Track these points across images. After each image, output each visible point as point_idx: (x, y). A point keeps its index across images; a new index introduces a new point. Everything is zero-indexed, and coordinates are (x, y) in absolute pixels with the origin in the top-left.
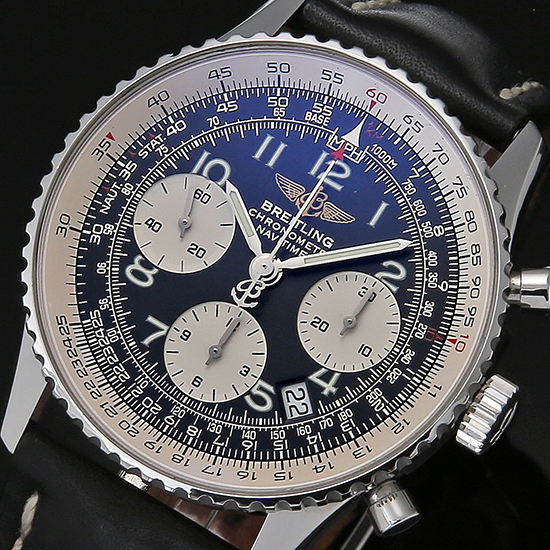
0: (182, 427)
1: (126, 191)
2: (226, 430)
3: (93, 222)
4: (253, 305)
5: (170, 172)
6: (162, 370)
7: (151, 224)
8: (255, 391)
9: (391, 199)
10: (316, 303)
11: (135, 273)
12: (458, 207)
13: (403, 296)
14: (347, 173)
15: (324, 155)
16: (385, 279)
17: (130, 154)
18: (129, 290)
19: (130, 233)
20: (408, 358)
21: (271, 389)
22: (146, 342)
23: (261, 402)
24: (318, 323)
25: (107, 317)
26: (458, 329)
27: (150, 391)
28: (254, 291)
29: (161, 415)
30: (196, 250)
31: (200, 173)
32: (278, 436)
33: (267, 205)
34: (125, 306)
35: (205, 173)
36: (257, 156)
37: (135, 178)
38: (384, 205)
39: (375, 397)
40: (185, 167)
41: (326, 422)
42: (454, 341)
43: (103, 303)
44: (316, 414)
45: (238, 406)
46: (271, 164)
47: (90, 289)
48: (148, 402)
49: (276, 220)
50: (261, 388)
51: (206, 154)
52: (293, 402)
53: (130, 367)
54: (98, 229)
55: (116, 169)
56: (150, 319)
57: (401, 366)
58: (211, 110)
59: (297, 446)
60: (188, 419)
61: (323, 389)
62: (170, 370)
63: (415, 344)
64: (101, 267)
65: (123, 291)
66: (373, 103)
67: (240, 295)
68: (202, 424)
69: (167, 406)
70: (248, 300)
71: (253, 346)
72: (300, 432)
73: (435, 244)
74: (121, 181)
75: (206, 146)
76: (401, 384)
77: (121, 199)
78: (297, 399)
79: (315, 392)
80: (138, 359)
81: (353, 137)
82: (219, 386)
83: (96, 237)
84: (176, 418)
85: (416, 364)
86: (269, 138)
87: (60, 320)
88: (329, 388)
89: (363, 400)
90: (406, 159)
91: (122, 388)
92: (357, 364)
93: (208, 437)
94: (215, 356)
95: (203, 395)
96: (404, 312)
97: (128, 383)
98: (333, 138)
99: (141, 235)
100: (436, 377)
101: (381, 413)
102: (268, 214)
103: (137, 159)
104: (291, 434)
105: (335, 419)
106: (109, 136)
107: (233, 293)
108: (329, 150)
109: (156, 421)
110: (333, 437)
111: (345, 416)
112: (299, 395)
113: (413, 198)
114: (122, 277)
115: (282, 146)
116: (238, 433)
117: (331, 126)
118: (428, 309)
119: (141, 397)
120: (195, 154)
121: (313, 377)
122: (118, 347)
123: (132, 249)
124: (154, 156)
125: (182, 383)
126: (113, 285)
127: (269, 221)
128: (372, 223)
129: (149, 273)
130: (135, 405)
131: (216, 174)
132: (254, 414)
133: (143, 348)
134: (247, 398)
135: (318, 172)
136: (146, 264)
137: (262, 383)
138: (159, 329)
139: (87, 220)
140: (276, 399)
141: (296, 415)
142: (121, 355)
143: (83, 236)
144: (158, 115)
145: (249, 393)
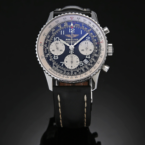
0: (74, 73)
1: (47, 48)
2: (79, 70)
3: (45, 55)
4: (73, 52)
5: (51, 43)
6: (66, 68)
7: (53, 51)
8: (80, 63)
9: (82, 29)
10: (80, 48)
11: (55, 58)
12: (91, 25)
13: (91, 41)
14: (74, 30)
15: (70, 29)
16: (88, 40)
17: (45, 43)
18: (56, 60)
19: (51, 53)
20: (97, 48)
21: (82, 62)
22: (62, 65)
23: (82, 64)
24: (83, 50)
25: (55, 65)
26: (101, 40)
27: (67, 71)
28: (72, 51)
29: (70, 74)
30: (61, 50)
32: (87, 67)
33: (66, 39)
34: (57, 63)
35: (56, 40)
36: (61, 34)
37: (47, 46)
38: (81, 31)
39: (96, 55)
40: (53, 41)
41: (92, 62)
42: (101, 42)
43: (53, 64)
44: (89, 62)
45: (79, 66)
46: (64, 34)
47: (50, 63)
49: (69, 41)
50: (81, 63)
51: (54, 38)
53: (62, 70)
54: (47, 55)
55: (44, 47)
56: (61, 62)
57: (96, 49)
58: (52, 32)
59: (90, 67)
60: (74, 72)
62: (67, 67)
63: (96, 46)
64: (50, 60)
66: (72, 19)
67: (71, 52)
68: (76, 71)
69: (70, 72)
70: (72, 52)
71: (76, 58)
72: (89, 65)
73: (91, 32)
74: (46, 48)
76: (98, 51)
77: (47, 50)
78: (86, 61)
79: (88, 59)
81: (72, 25)
82: (75, 65)
84: (72, 73)
85: (98, 48)
86: (61, 31)
87: (49, 69)
88: (89, 57)
90: (80, 23)
91: (63, 73)
92: (91, 52)
93: (78, 73)
94: (72, 62)
95: (73, 68)
96: (92, 42)
97: (63, 72)
99: (53, 53)
100: (102, 48)
101: (98, 57)
102: (67, 41)
103: (46, 44)
104: (88, 66)
105: (92, 61)
106: (41, 43)
108: (70, 28)
110: (94, 63)
111: (93, 60)
113: (84, 28)
115: (64, 31)
116: (81, 70)
117: (68, 25)
118: (95, 40)
119: (66, 73)
120: (53, 39)
121: (86, 57)
122: (59, 68)
123: (53, 55)
125: (70, 68)
126: (53, 61)
127: (68, 41)
128: (81, 34)
130: (66, 74)
131: (57, 39)
132: (82, 66)
133: (62, 67)
134: (80, 65)
135: (70, 32)
136: (56, 56)
137: (80, 62)
138: (63, 63)
139: (44, 55)
140: (83, 63)
141: (87, 63)
142: (60, 69)
143: (45, 57)
144: (45, 36)
145: (79, 64)
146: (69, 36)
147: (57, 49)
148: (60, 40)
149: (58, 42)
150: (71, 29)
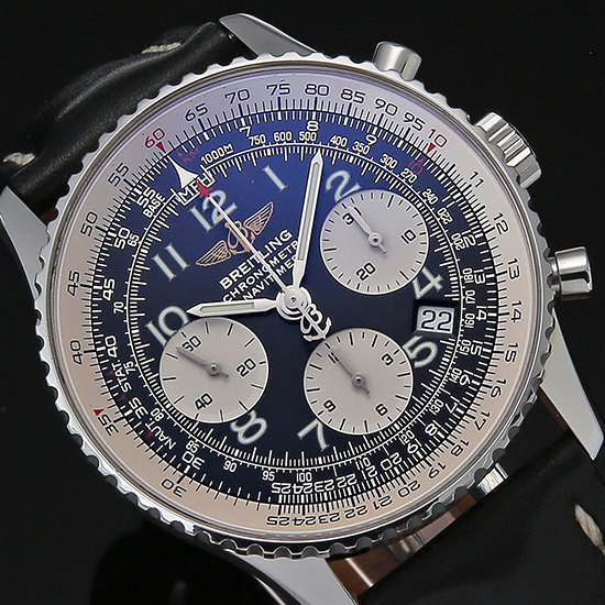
0: (424, 438)
1: (159, 417)
2: (442, 397)
3: (179, 460)
4: (329, 323)
5: (155, 368)
6: (358, 440)
7: (202, 404)
8: (413, 355)
9: (263, 161)
11: (248, 434)
12: (297, 98)
13: (368, 183)
14: (222, 194)
15: (194, 211)
16: (343, 192)
17: (121, 400)
18: (262, 446)
19: (204, 427)
20: (431, 197)
21: (416, 339)
22: (323, 445)
23: (426, 352)
25: (280, 477)
26: (420, 139)
27: (376, 459)
28: (315, 318)
29: (405, 455)
30: (243, 370)
31: (168, 338)
32: (465, 347)
33: (225, 283)
34: (279, 455)
35: (169, 332)
36: (171, 275)
37: (149, 404)
38: (268, 170)
39: (460, 242)
40: (155, 351)
41: (470, 296)
42: (432, 146)
43: (267, 476)
44: (455, 305)
45: (421, 376)
46: (184, 265)
47: (248, 485)
48: (386, 464)
49: (243, 279)
50: (412, 348)
51: (150, 326)
52: (434, 324)
53: (344, 471)
54: (188, 457)
55: (133, 420)
56: (301, 434)
57: (438, 206)
58: (106, 306)
59: (483, 333)
60: (418, 430)
61: (434, 288)
62: (360, 432)
63: (421, 185)
64: (229, 466)
65: (262, 453)
66: (160, 145)
67: (313, 332)
68: (428, 418)
69: (397, 447)
70: (322, 326)
72: (470, 325)
73: (324, 135)
74: (146, 418)
75: (142, 323)
76: (456, 212)
77: (166, 425)
78: (434, 320)
79: (434, 300)
80: (339, 459)
81: (186, 177)
82: (394, 388)
83: (196, 462)
84: (413, 442)
85: (440, 191)
86: (157, 259)
87: (272, 522)
88: (435, 282)
89: (460, 253)
90: (228, 134)
91: (362, 485)
92: (421, 248)
93: (443, 417)
94: (360, 385)
95: (397, 408)
96: (384, 186)
97: (360, 478)
98: (180, 197)
99: (209, 416)
100: (463, 175)
101: (478, 240)
102: (235, 285)
103: (130, 395)
104: (469, 334)
105: (470, 286)
106: (98, 412)
107: (309, 338)
108: (190, 206)
109: (409, 462)
110: (486, 295)
111: (469, 276)
112: (429, 316)
113: (270, 139)
114: (247, 448)
115: (170, 248)
116: (449, 385)
117: (166, 195)
118: (389, 161)
119: (380, 471)
120: (146, 336)
121: (419, 294)
122: (318, 476)
123: (222, 430)
124: (133, 378)
125: (377, 424)
126: (253, 461)
127: (242, 286)
128: (282, 187)
129: (254, 420)
130: (385, 478)
131: (174, 323)
132: (436, 364)
133: (329, 452)
134: (417, 364)
135: (211, 223)
136: (242, 421)
137: (406, 347)
138: (315, 429)
139: (174, 465)
140: (427, 337)
141: (450, 326)
142: (327, 474)
143: (189, 475)
144: (91, 359)
145: (412, 362)
146: (220, 252)
147: (215, 373)
148: (192, 318)
149: (190, 330)
150: (198, 202)
